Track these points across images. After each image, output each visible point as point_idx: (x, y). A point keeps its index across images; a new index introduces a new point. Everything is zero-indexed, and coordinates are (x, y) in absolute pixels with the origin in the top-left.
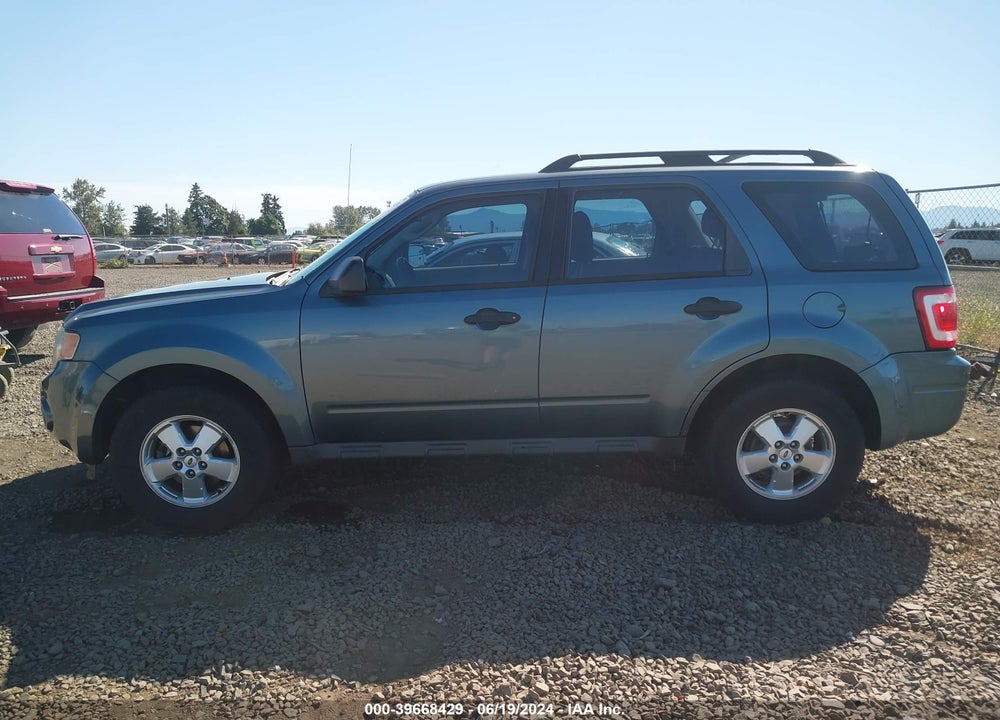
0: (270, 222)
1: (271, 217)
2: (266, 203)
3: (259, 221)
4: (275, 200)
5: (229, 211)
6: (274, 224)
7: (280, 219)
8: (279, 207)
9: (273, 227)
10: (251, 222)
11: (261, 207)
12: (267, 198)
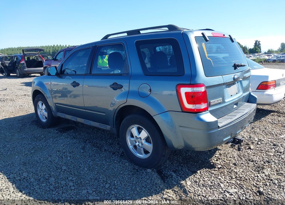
0: (256, 49)
1: (257, 48)
2: (256, 43)
3: (253, 49)
4: (259, 42)
5: (244, 46)
6: (257, 50)
7: (260, 48)
8: (260, 44)
9: (257, 51)
10: (250, 49)
11: (254, 45)
12: (256, 42)
